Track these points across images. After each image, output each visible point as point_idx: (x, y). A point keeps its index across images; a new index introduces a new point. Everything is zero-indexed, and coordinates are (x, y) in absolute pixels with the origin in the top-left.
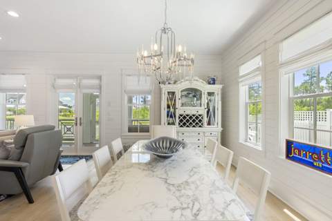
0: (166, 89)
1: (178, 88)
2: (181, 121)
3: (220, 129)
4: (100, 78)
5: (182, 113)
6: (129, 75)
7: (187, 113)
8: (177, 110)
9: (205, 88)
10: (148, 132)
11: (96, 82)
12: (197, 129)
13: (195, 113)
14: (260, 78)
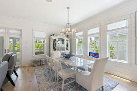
0: (53, 38)
1: (57, 38)
2: (58, 49)
3: (69, 51)
4: (21, 30)
5: (58, 46)
6: (36, 31)
7: (60, 46)
8: (57, 46)
9: (65, 38)
10: (44, 54)
11: (19, 32)
13: (62, 46)
14: (82, 37)
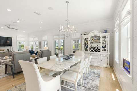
0: (84, 37)
1: (89, 36)
2: (91, 49)
3: (109, 53)
7: (93, 46)
8: (88, 45)
9: (101, 35)
12: (98, 53)
13: (97, 46)
